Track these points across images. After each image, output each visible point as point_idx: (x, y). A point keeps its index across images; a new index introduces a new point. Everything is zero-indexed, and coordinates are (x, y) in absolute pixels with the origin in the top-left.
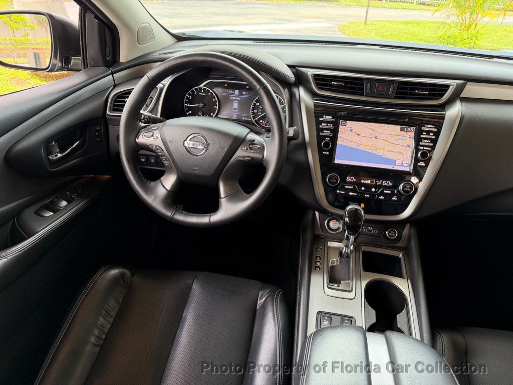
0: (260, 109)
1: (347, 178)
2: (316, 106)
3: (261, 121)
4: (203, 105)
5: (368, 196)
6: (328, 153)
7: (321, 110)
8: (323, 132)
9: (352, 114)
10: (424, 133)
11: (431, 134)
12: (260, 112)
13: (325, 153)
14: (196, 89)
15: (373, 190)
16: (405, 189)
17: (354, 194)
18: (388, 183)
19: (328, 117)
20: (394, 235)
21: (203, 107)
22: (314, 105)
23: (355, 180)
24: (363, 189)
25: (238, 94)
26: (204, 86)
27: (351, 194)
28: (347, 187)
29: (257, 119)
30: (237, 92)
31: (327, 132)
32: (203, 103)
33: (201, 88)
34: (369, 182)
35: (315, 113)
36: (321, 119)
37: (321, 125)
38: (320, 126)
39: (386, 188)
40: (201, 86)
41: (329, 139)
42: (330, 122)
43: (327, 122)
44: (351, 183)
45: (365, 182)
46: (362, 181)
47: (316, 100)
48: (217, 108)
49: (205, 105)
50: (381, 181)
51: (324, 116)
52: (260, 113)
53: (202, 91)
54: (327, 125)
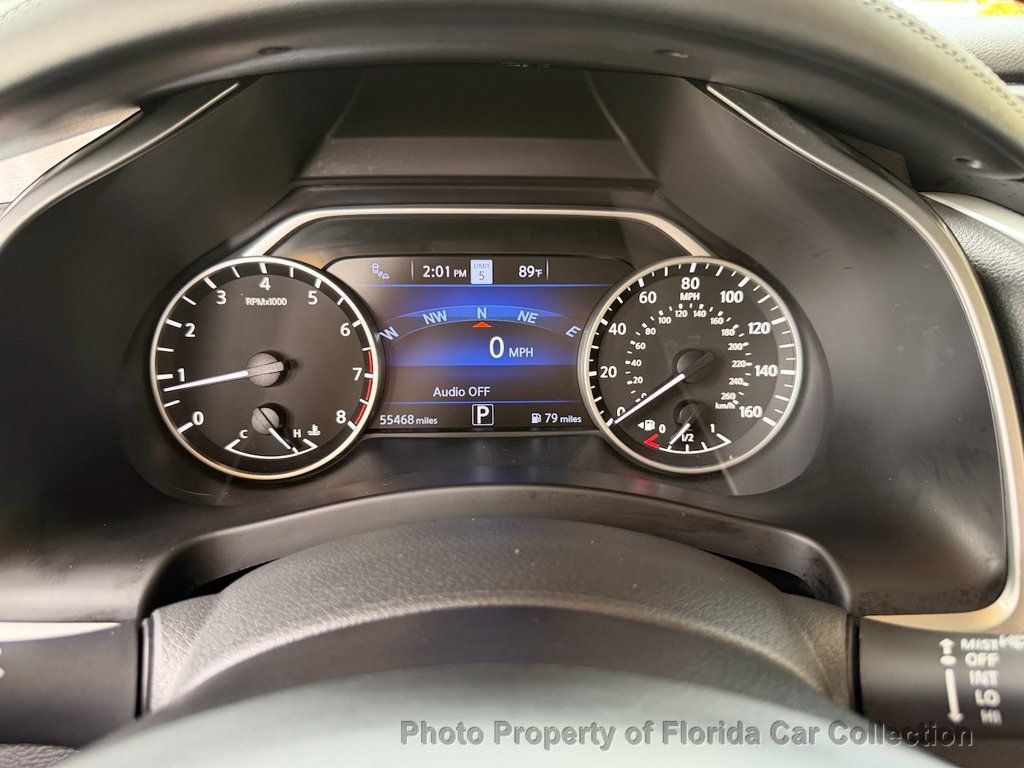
0: (637, 355)
3: (649, 425)
4: (280, 366)
12: (636, 371)
14: (222, 278)
21: (283, 377)
25: (488, 280)
26: (268, 253)
29: (623, 414)
30: (482, 272)
32: (278, 357)
33: (251, 270)
40: (255, 254)
48: (375, 377)
49: (290, 366)
52: (639, 380)
53: (265, 284)
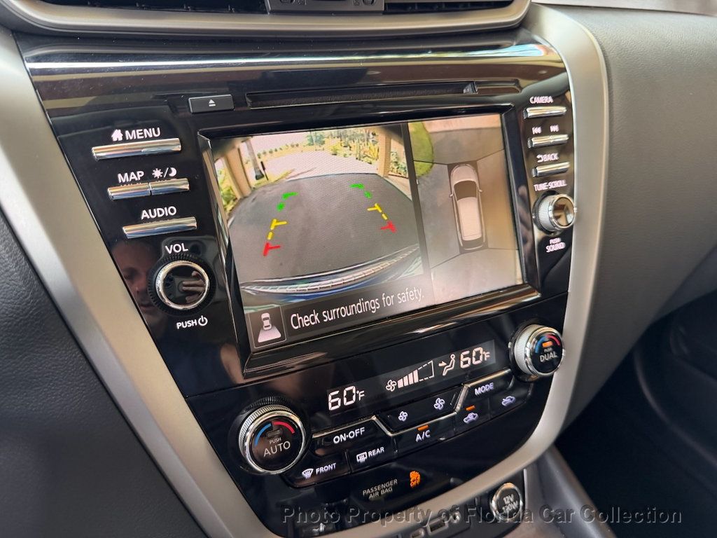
1: (331, 401)
2: (46, 89)
5: (426, 434)
6: (203, 321)
7: (87, 108)
8: (136, 220)
9: (255, 99)
10: (537, 130)
11: (554, 128)
13: (190, 323)
15: (439, 404)
16: (543, 358)
17: (372, 453)
18: (478, 353)
19: (136, 133)
20: (514, 506)
22: (36, 86)
23: (361, 395)
24: (403, 416)
27: (361, 458)
28: (343, 438)
31: (158, 212)
34: (412, 378)
35: (56, 130)
36: (99, 152)
37: (116, 183)
38: (113, 192)
39: (476, 372)
41: (182, 248)
42: (163, 160)
43: (145, 163)
44: (348, 416)
45: (400, 385)
46: (390, 386)
47: (38, 59)
50: (453, 357)
51: (117, 135)
54: (148, 177)
